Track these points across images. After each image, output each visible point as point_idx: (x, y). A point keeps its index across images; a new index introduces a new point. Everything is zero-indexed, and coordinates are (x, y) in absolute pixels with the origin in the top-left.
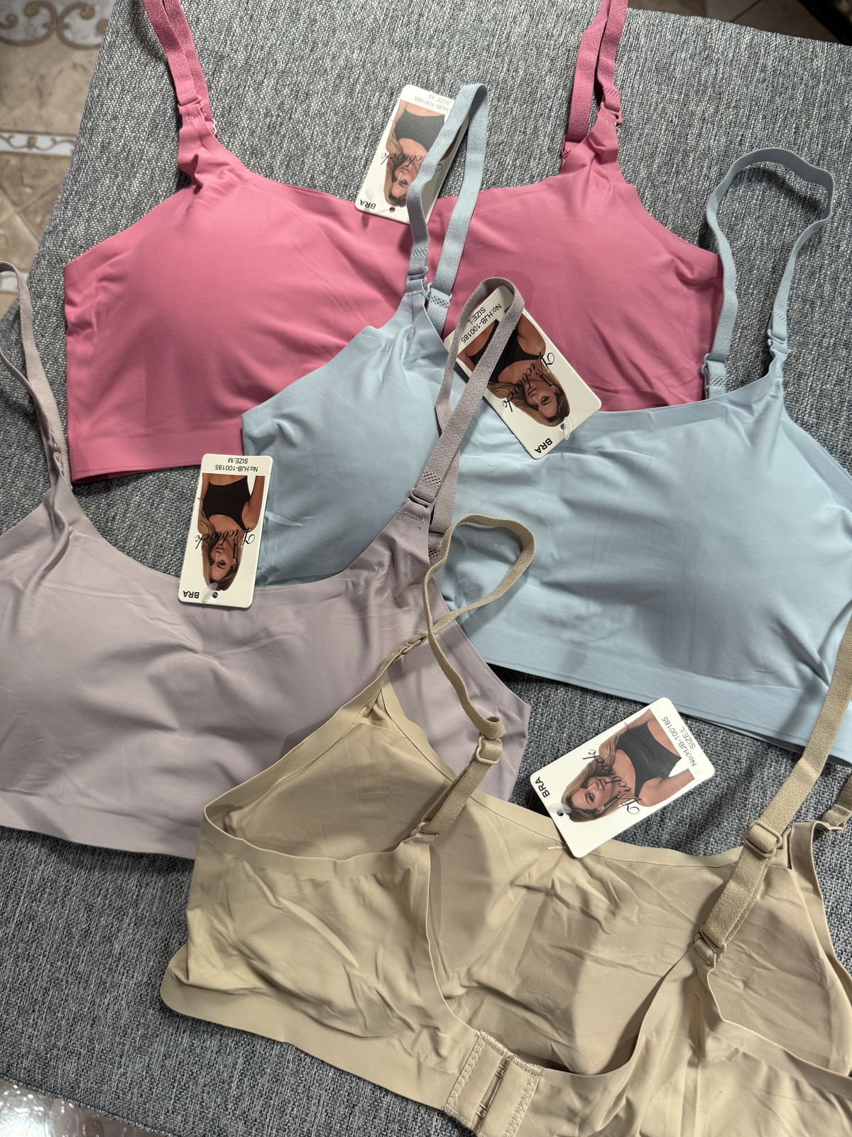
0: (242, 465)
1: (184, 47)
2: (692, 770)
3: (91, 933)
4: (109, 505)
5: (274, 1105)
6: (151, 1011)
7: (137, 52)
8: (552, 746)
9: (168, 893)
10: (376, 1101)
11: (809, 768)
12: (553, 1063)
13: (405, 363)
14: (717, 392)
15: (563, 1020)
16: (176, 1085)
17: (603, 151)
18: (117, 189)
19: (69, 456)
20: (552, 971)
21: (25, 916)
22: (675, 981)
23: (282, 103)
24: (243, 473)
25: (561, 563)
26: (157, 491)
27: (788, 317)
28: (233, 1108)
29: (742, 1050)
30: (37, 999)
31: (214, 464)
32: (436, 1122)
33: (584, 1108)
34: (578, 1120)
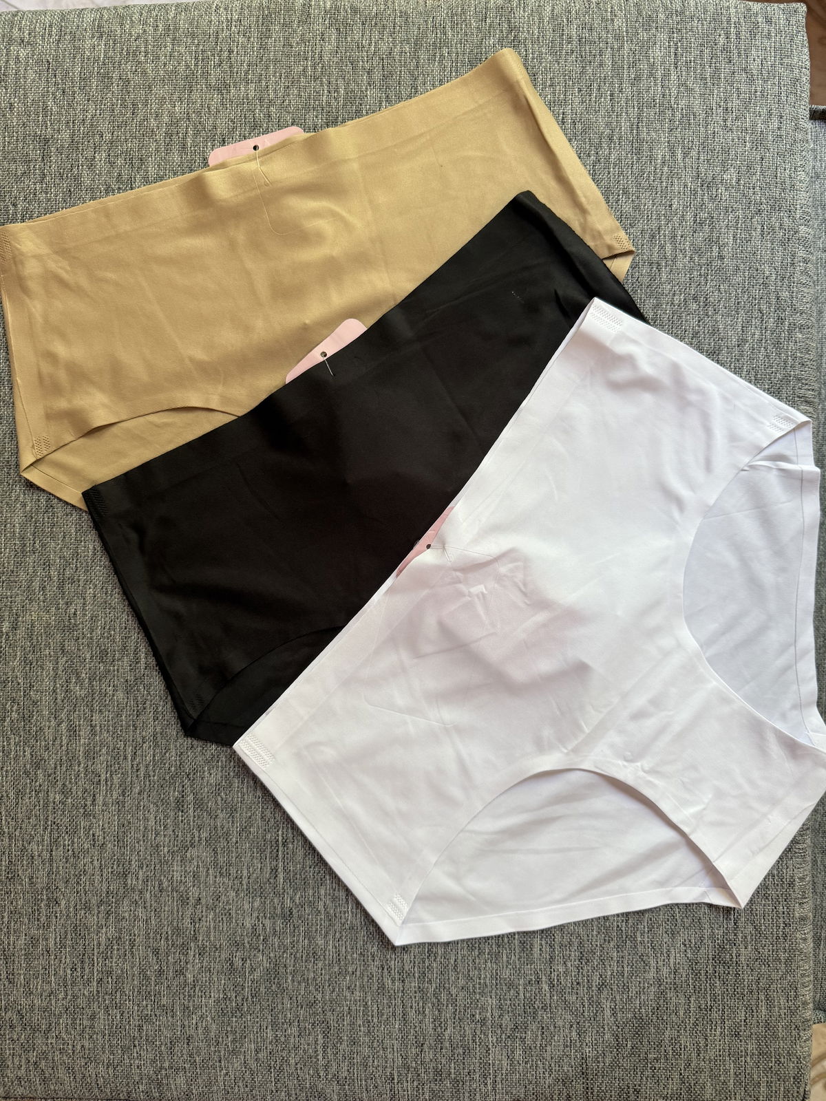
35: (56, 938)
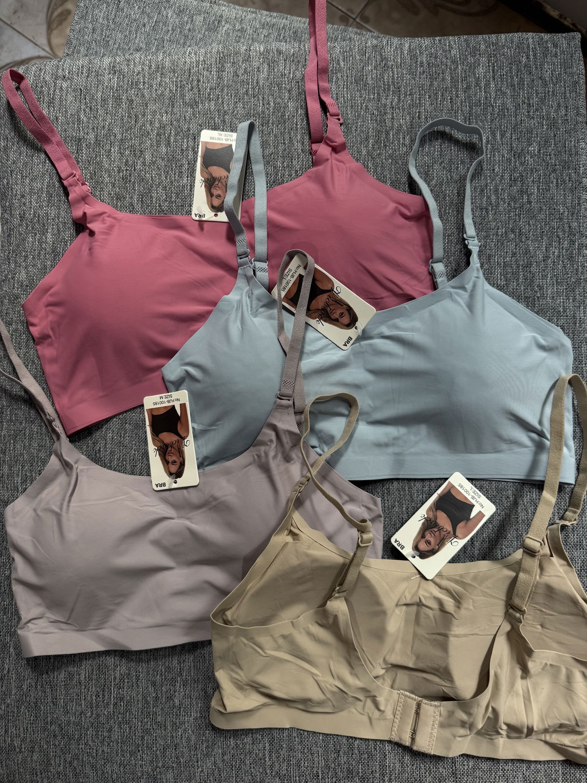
0: (169, 399)
1: (54, 139)
2: (483, 511)
3: (159, 698)
4: (94, 443)
5: (293, 763)
6: (207, 732)
7: (24, 149)
8: (398, 517)
9: (197, 662)
10: (351, 745)
11: (549, 497)
12: (445, 698)
13: (252, 314)
14: (442, 281)
15: (446, 674)
16: (234, 768)
17: (336, 146)
18: (39, 243)
19: (60, 420)
20: (432, 648)
21: (117, 699)
22: (502, 635)
23: (127, 161)
24: (171, 404)
25: (375, 409)
26: (121, 427)
27: (474, 222)
28: (270, 772)
29: (549, 663)
30: (138, 744)
31: (151, 402)
32: (388, 747)
33: (469, 718)
34: (467, 726)
35: (85, 674)
